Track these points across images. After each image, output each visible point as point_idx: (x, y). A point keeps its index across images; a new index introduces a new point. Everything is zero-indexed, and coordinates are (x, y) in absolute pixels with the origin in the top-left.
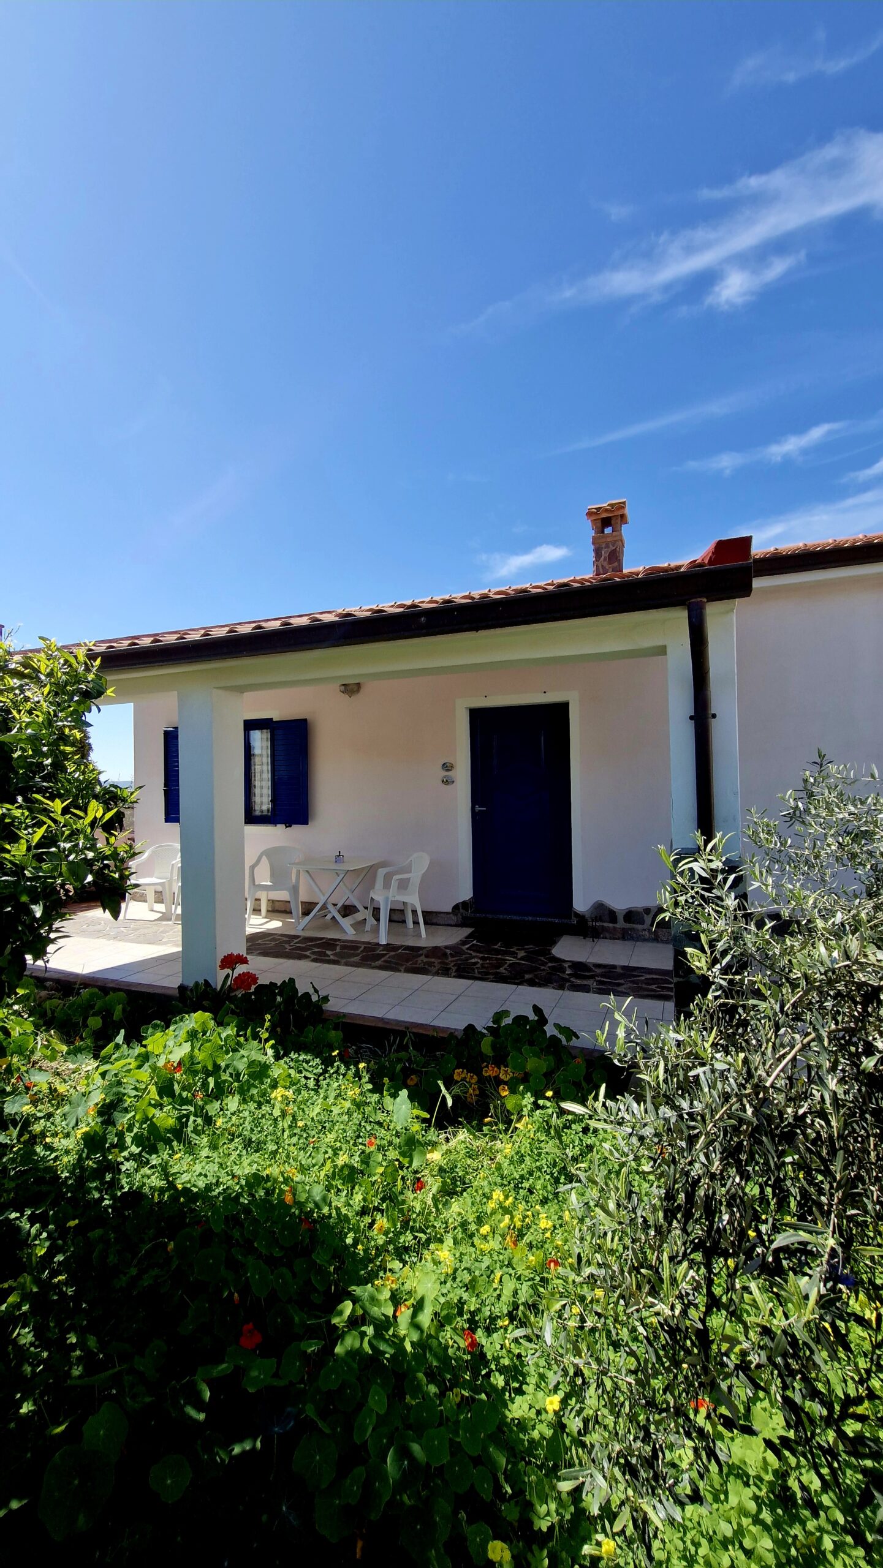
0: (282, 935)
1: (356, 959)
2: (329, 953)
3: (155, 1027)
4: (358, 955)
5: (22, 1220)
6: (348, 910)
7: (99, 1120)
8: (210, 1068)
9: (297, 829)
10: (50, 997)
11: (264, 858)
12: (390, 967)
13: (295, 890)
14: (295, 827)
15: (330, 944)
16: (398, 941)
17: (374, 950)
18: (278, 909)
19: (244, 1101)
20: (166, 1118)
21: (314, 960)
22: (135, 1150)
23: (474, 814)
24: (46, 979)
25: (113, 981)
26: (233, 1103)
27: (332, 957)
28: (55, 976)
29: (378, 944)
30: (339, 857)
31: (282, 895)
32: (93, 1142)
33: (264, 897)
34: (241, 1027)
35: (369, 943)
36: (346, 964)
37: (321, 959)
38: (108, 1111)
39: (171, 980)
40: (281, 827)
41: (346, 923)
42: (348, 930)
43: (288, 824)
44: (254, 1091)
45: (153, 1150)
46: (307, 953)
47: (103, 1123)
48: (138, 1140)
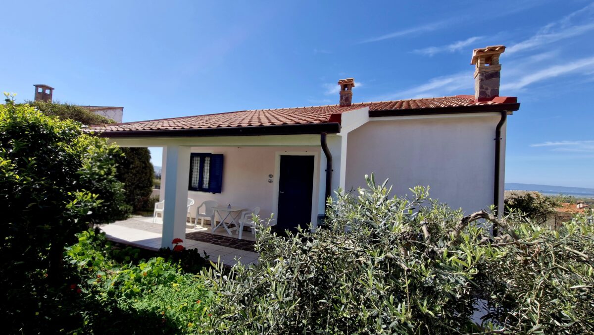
0: (206, 233)
1: (228, 244)
2: (219, 241)
3: (143, 261)
4: (228, 242)
5: (83, 314)
6: (232, 226)
7: (114, 287)
8: (157, 275)
9: (217, 195)
10: (116, 249)
11: (204, 205)
12: (238, 248)
13: (213, 217)
14: (216, 194)
15: (221, 238)
16: (246, 238)
17: (236, 241)
18: (207, 224)
19: (165, 286)
20: (137, 288)
21: (212, 243)
22: (124, 297)
23: (280, 195)
24: (117, 243)
25: (139, 245)
26: (160, 287)
27: (220, 243)
28: (120, 242)
29: (238, 239)
30: (229, 206)
31: (209, 219)
32: (111, 294)
33: (203, 219)
34: (172, 263)
35: (235, 238)
36: (223, 245)
37: (215, 243)
38: (117, 284)
39: (158, 246)
40: (211, 193)
41: (229, 230)
42: (229, 233)
43: (214, 192)
44: (169, 283)
45: (130, 298)
46: (211, 240)
47: (115, 288)
48: (126, 295)
